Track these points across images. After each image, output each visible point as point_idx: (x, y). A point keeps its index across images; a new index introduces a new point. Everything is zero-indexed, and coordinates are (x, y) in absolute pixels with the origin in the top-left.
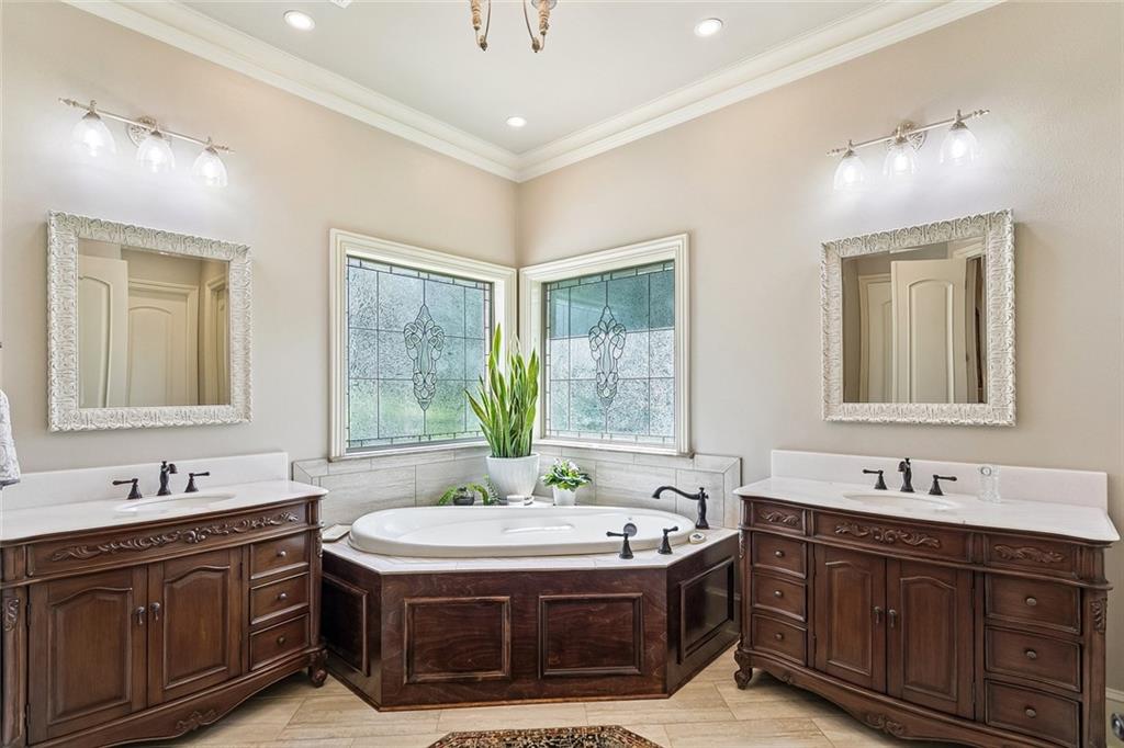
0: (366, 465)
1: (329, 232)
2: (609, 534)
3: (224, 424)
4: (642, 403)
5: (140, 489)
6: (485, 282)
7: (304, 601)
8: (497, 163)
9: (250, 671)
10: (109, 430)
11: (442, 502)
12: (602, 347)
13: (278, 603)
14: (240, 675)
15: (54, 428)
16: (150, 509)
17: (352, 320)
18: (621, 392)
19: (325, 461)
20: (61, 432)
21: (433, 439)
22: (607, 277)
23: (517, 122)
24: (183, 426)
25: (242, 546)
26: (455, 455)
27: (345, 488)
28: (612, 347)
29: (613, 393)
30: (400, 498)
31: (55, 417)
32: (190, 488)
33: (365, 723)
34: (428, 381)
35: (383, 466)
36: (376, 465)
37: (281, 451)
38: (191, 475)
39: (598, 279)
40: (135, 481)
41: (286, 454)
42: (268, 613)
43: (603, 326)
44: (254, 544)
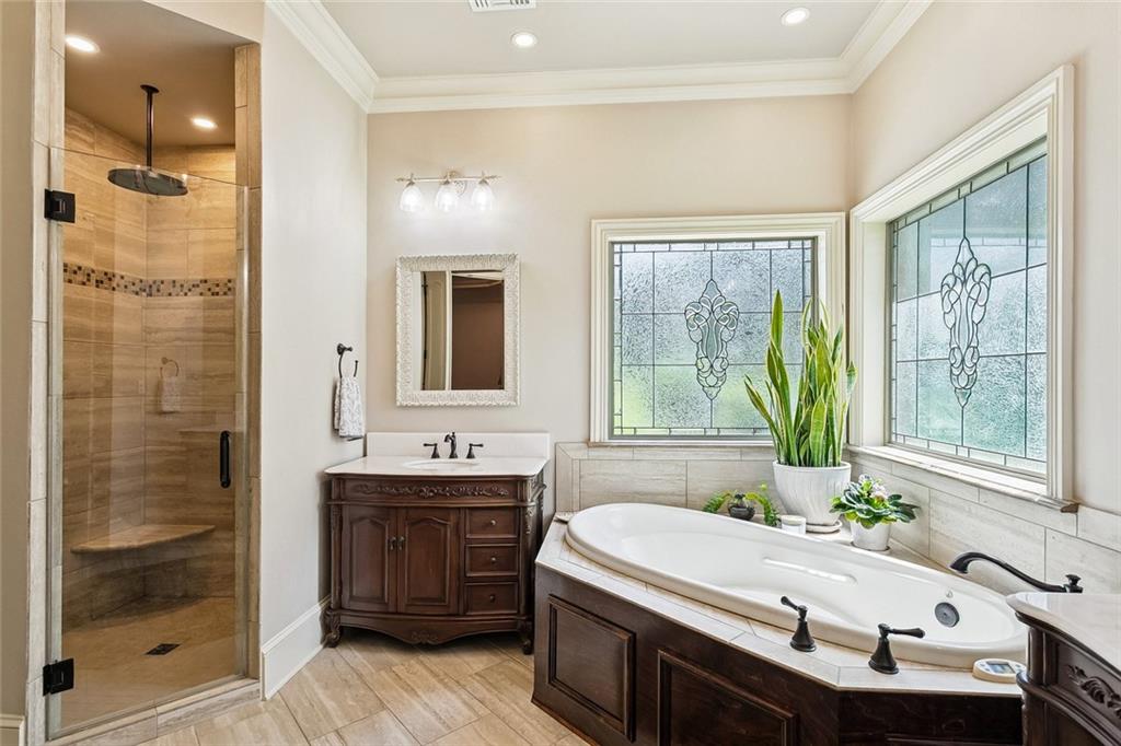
0: (626, 454)
1: (590, 223)
2: (785, 600)
3: (498, 406)
4: (1015, 400)
5: (439, 451)
6: (803, 239)
7: (513, 570)
8: (816, 79)
9: (464, 615)
10: (426, 406)
11: (713, 508)
12: (956, 306)
13: (488, 565)
14: (458, 615)
15: (398, 404)
16: (444, 468)
17: (625, 307)
18: (983, 378)
19: (584, 445)
20: (401, 407)
21: (722, 434)
22: (965, 190)
23: (796, 17)
24: (470, 406)
25: (459, 508)
26: (741, 455)
27: (604, 474)
28: (972, 302)
29: (972, 380)
30: (665, 494)
31: (399, 398)
32: (470, 456)
33: (513, 705)
34: (717, 366)
35: (648, 457)
36: (638, 454)
37: (546, 432)
38: (471, 445)
39: (954, 196)
40: (436, 445)
41: (548, 435)
42: (481, 571)
43: (958, 270)
44: (469, 508)
